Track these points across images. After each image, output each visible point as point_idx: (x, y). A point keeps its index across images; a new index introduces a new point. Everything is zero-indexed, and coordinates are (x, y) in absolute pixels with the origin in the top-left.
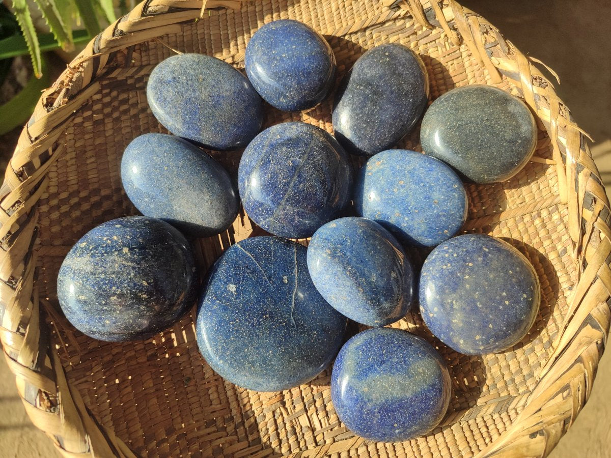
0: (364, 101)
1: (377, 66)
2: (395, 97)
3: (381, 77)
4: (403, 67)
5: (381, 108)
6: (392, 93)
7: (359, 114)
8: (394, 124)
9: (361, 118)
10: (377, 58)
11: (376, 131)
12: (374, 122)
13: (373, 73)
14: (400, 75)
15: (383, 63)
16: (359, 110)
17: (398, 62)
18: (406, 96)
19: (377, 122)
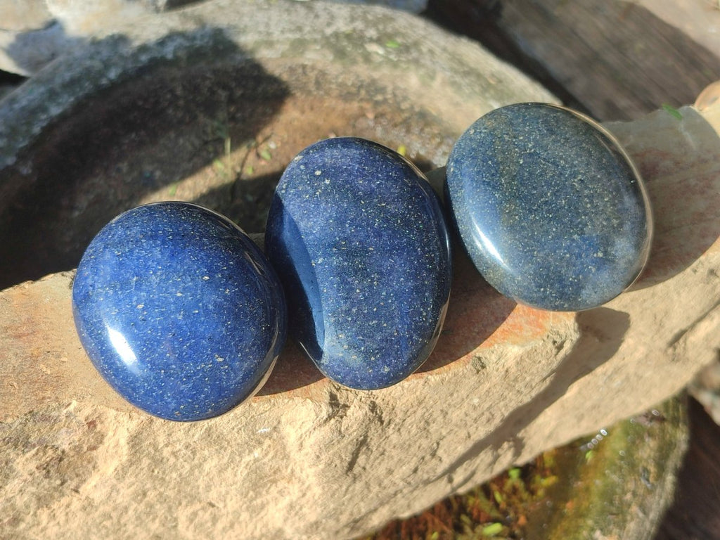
0: (344, 282)
1: (318, 205)
2: (391, 237)
3: (340, 222)
4: (363, 176)
5: (381, 273)
6: (378, 234)
7: (350, 310)
8: (424, 285)
9: (357, 314)
10: (307, 192)
11: (402, 319)
12: (387, 306)
13: (321, 221)
14: (370, 194)
15: (325, 193)
16: (346, 302)
17: (350, 175)
18: (407, 223)
19: (393, 302)
